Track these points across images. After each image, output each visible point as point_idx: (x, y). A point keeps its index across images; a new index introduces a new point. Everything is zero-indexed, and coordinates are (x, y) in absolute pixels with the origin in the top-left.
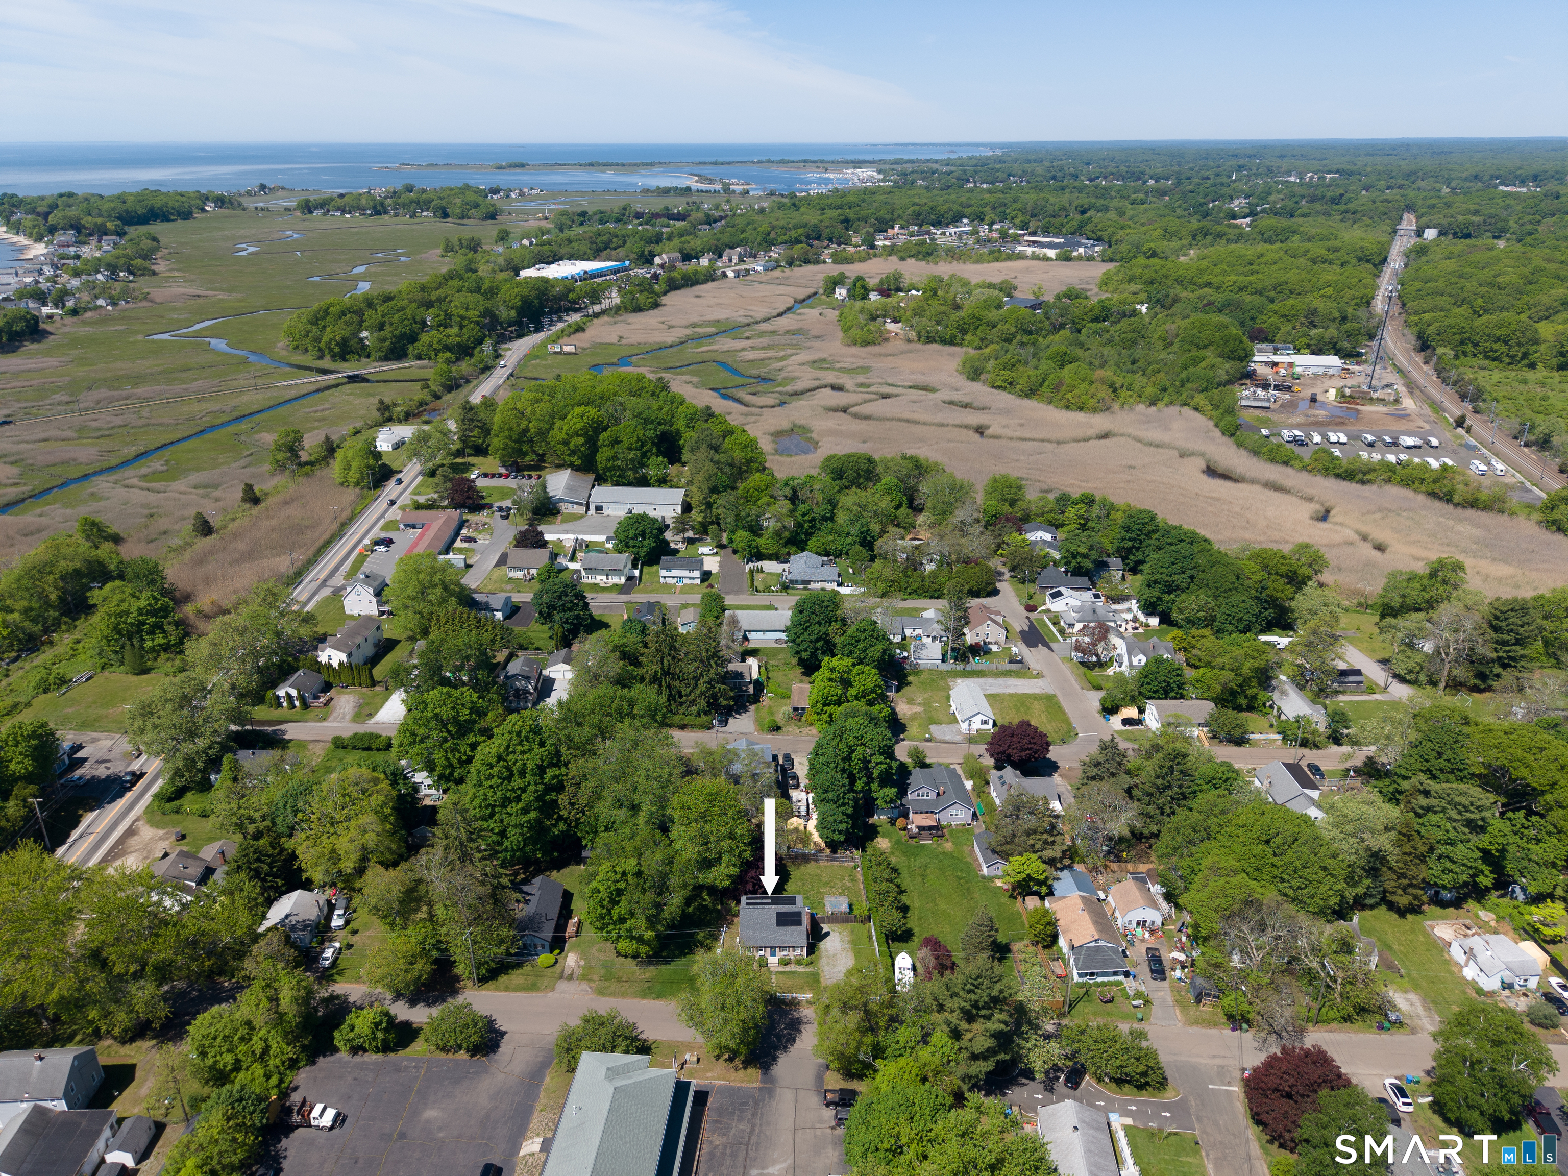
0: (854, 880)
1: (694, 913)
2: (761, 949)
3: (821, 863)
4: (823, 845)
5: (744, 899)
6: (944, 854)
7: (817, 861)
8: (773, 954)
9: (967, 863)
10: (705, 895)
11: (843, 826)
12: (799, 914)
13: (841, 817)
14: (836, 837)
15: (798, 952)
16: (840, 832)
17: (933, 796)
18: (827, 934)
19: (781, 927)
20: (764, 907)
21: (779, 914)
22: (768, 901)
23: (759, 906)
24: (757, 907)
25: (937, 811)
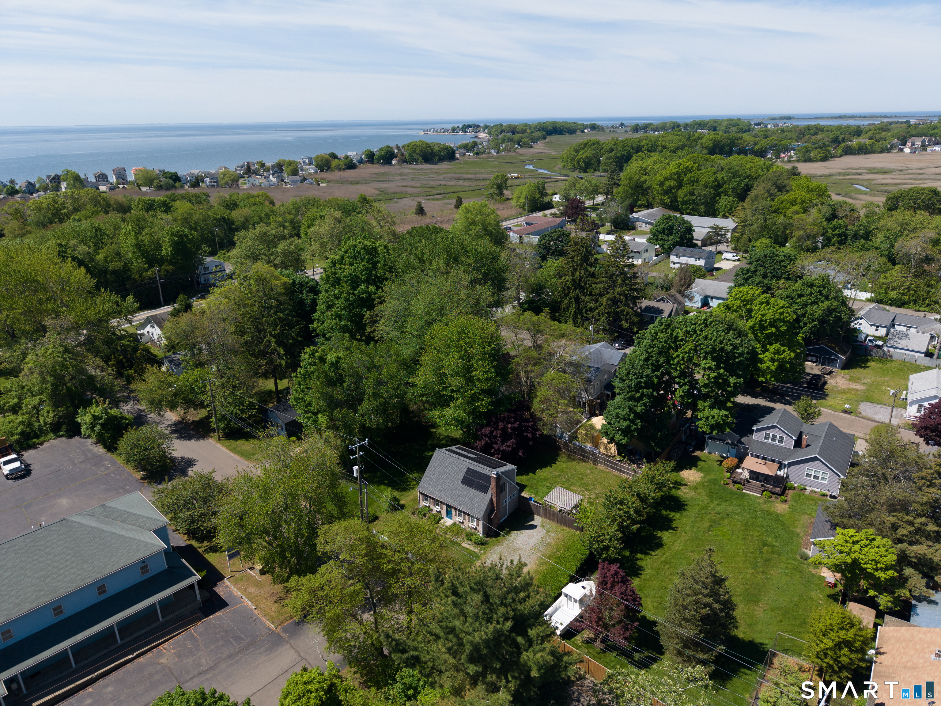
2: (437, 503)
3: (599, 467)
4: (614, 451)
7: (595, 462)
8: (449, 515)
15: (474, 523)
17: (789, 443)
18: (532, 527)
19: (465, 487)
20: (461, 458)
21: (469, 471)
22: (473, 456)
23: (457, 456)
24: (454, 455)
25: (786, 463)
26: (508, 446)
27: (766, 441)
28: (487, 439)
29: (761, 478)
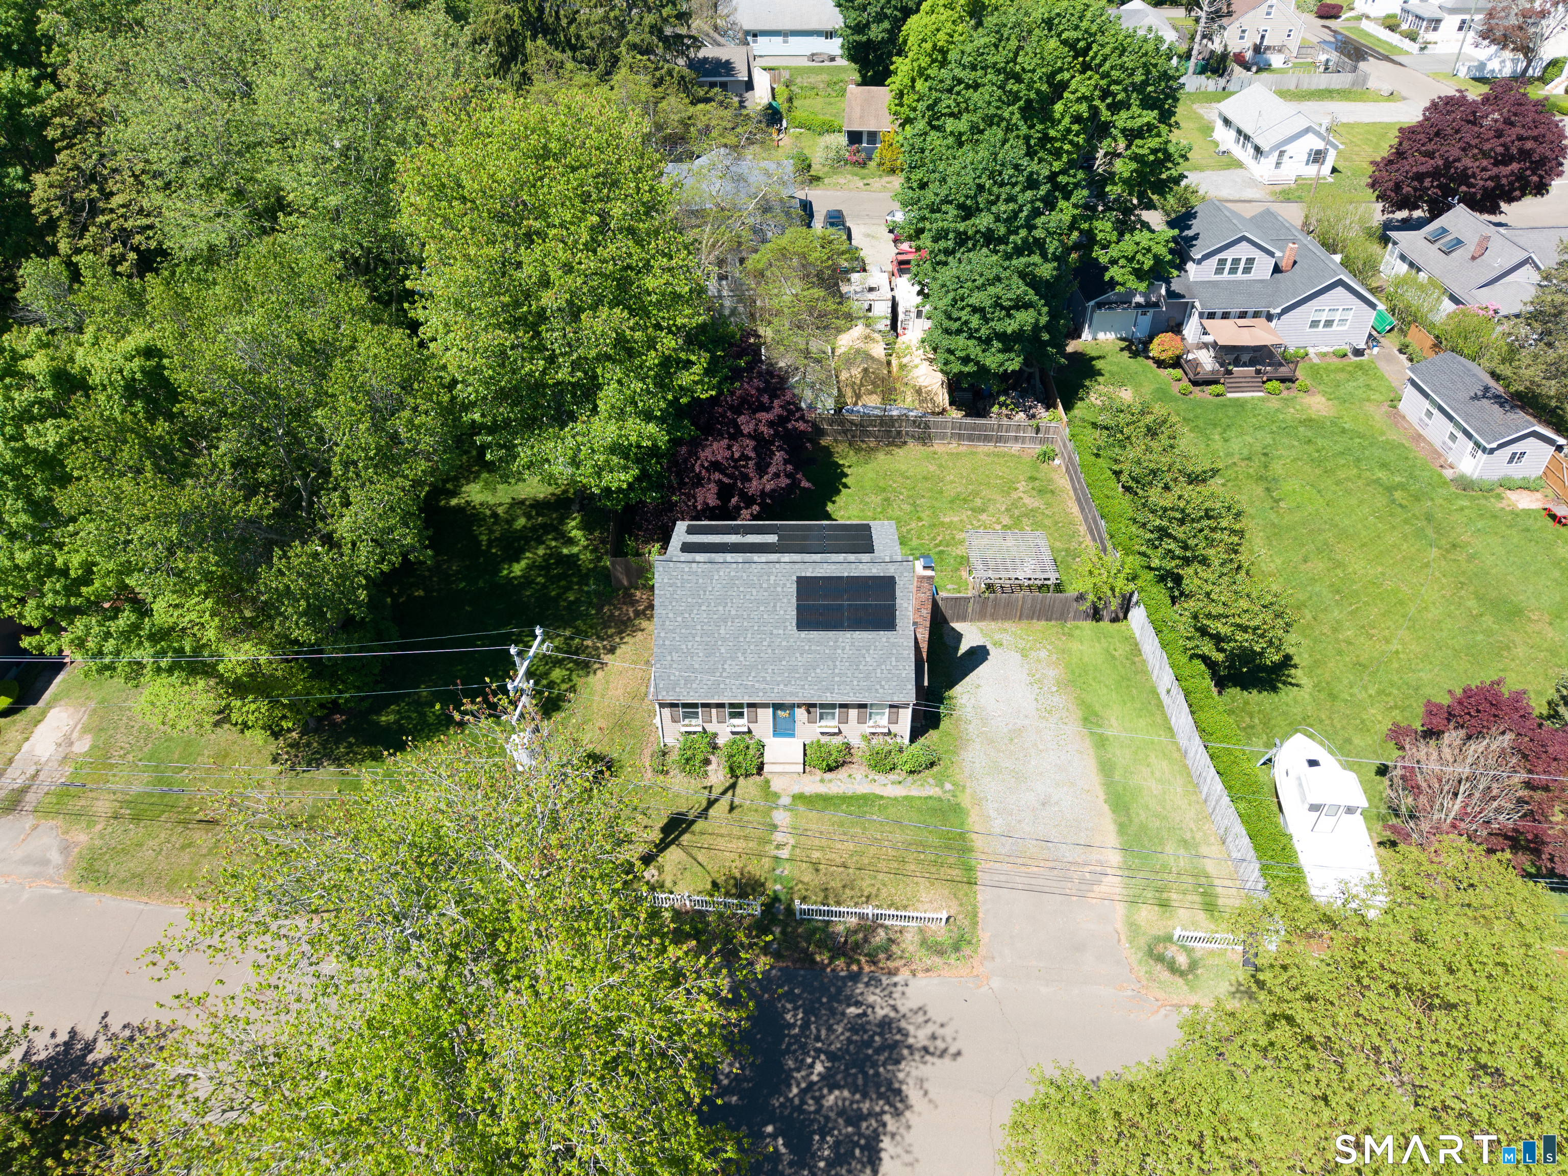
0: (1045, 491)
1: (526, 580)
2: (736, 710)
3: (939, 447)
4: (943, 398)
5: (680, 532)
6: (1308, 422)
7: (924, 438)
8: (783, 729)
9: (1391, 446)
10: (573, 528)
11: (1024, 319)
12: (886, 585)
13: (1019, 288)
14: (993, 360)
15: (882, 721)
16: (1008, 341)
17: (1263, 268)
18: (979, 655)
19: (814, 635)
20: (756, 557)
21: (805, 586)
22: (772, 539)
23: (739, 557)
24: (729, 557)
25: (1278, 310)
26: (777, 475)
27: (1218, 277)
28: (717, 476)
29: (1245, 358)
